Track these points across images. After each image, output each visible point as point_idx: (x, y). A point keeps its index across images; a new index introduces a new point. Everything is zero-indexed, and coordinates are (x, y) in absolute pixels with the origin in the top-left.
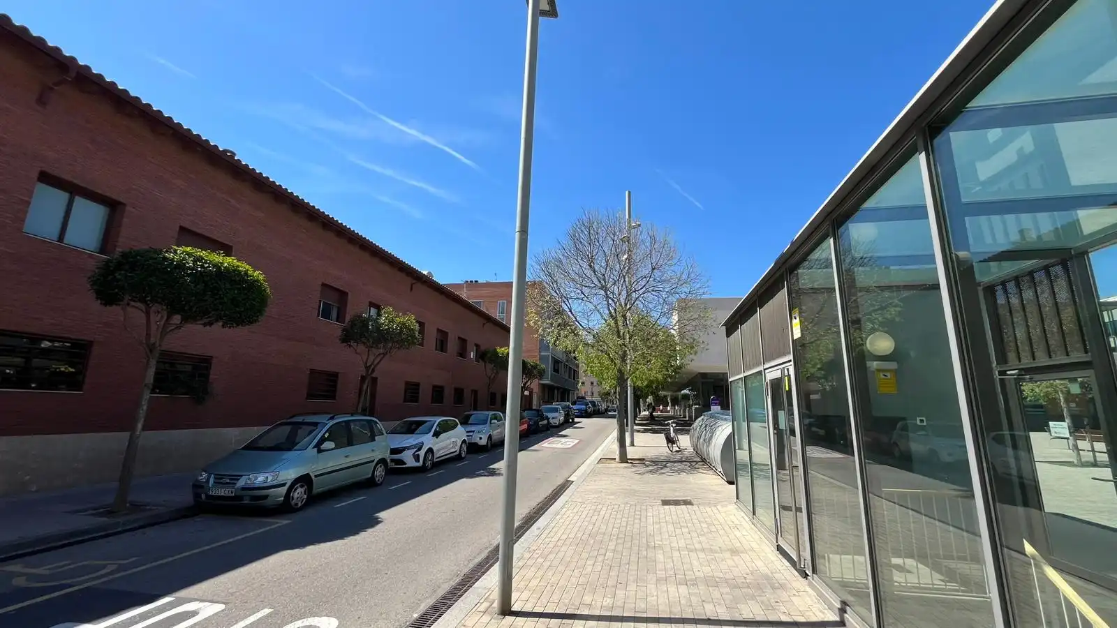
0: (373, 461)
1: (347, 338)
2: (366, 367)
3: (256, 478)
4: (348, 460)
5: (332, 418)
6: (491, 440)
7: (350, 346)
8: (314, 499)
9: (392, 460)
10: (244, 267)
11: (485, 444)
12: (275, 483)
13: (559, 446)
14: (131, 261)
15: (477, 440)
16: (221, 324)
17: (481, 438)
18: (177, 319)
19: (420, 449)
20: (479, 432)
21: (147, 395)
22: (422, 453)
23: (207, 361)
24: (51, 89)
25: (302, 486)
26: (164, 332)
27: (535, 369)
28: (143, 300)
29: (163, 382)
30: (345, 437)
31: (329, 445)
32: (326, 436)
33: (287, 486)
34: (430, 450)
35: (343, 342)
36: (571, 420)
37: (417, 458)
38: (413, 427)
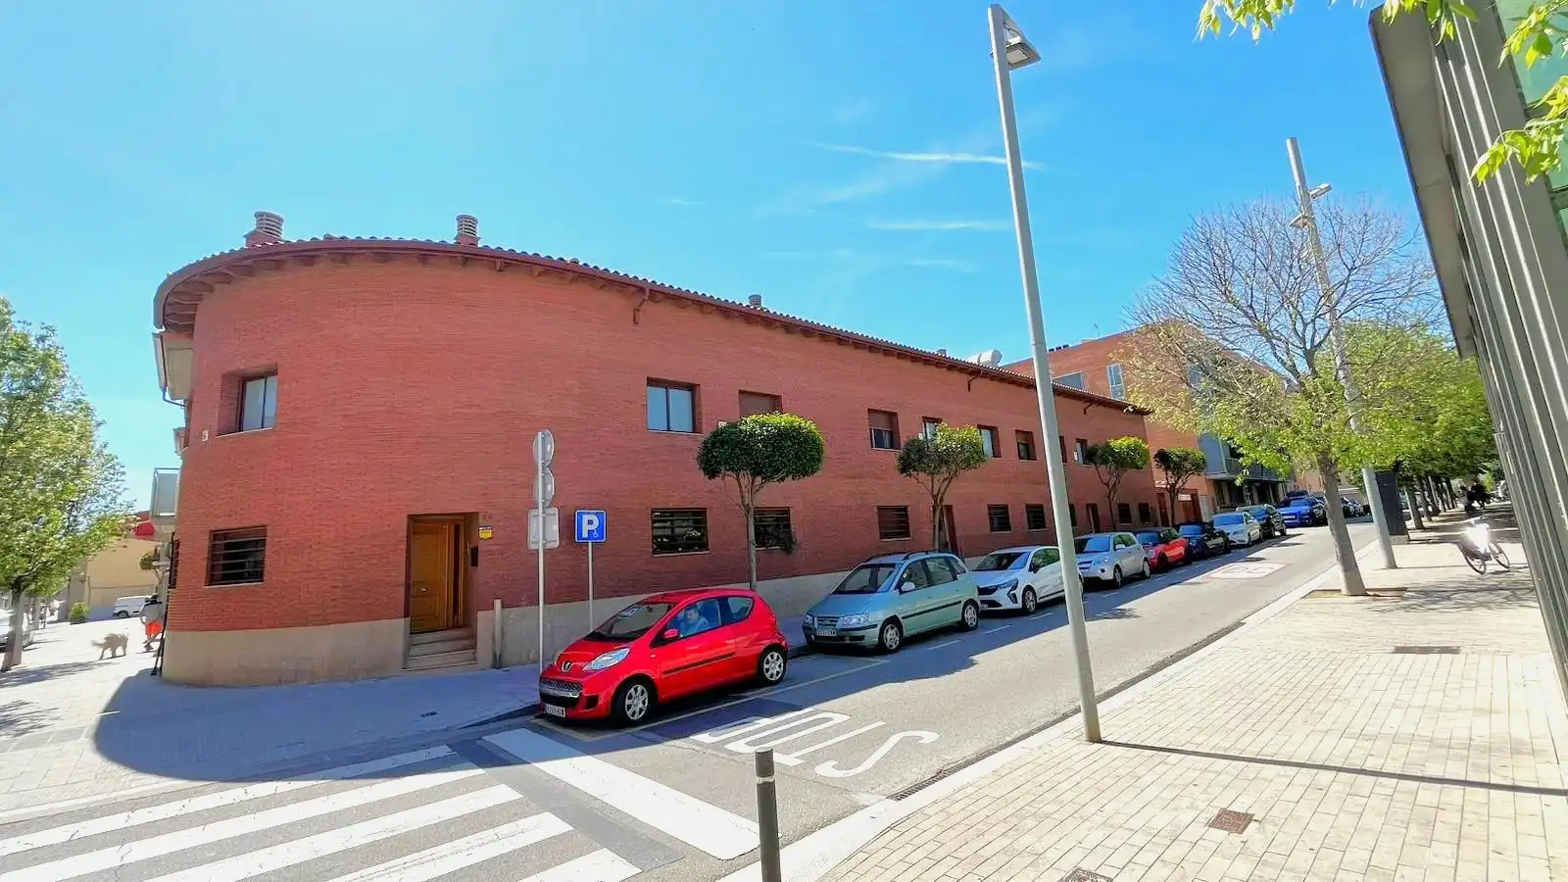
0: (960, 602)
1: (906, 466)
2: (933, 496)
3: (851, 620)
4: (931, 602)
5: (907, 558)
6: (1120, 571)
7: (910, 475)
8: (907, 642)
9: (983, 602)
10: (797, 421)
11: (1111, 578)
12: (867, 624)
13: (1244, 575)
14: (719, 439)
15: (1098, 573)
16: (791, 477)
17: (1103, 571)
18: (759, 479)
19: (1015, 588)
20: (1098, 563)
21: (753, 549)
22: (1019, 592)
23: (786, 511)
24: (638, 310)
25: (892, 628)
26: (752, 492)
27: (1186, 460)
28: (732, 469)
29: (762, 537)
30: (924, 577)
31: (908, 586)
32: (904, 576)
33: (879, 626)
34: (1029, 588)
35: (902, 472)
36: (1277, 533)
37: (1014, 598)
38: (1005, 561)
